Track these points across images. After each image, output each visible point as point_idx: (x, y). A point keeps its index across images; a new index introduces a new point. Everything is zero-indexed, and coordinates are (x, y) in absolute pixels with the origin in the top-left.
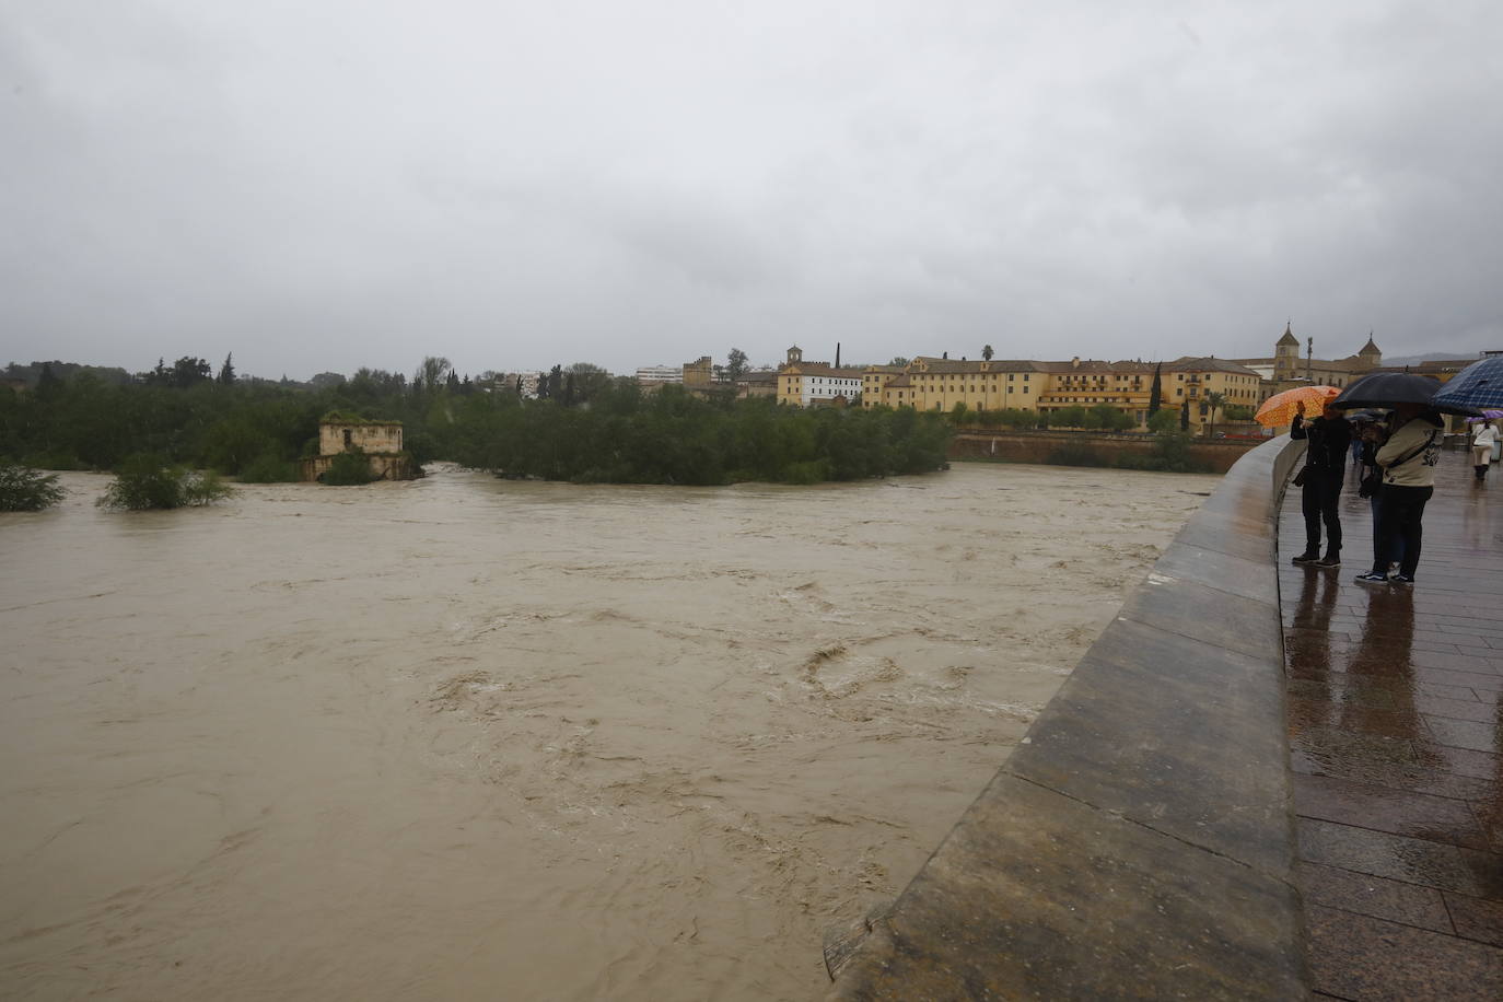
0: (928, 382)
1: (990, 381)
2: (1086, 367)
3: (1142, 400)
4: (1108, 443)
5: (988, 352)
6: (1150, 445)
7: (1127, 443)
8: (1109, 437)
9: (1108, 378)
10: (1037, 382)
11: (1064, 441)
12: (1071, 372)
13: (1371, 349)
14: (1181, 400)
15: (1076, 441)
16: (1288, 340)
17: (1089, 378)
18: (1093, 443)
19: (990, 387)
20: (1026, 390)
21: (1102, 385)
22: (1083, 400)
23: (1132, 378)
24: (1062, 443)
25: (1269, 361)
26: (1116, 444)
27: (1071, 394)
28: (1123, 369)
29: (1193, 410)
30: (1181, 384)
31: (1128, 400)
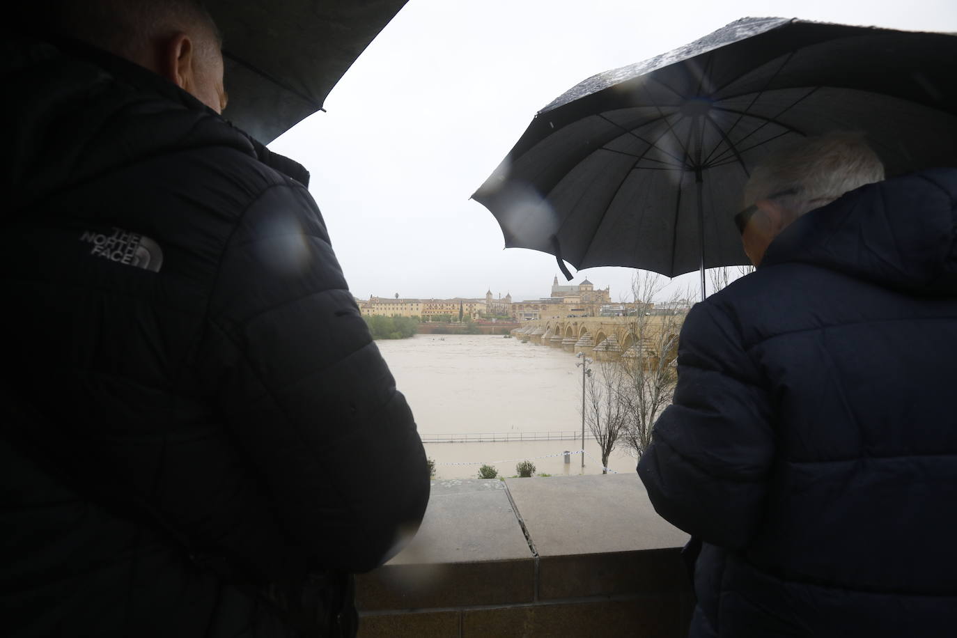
0: (380, 306)
1: (404, 306)
2: (436, 301)
3: (457, 313)
4: (451, 326)
5: (397, 296)
7: (454, 326)
8: (449, 324)
9: (444, 305)
10: (421, 306)
12: (431, 303)
13: (508, 296)
14: (467, 312)
15: (441, 326)
16: (489, 293)
17: (438, 305)
18: (447, 326)
19: (404, 308)
20: (417, 309)
21: (442, 307)
22: (436, 312)
23: (452, 305)
25: (485, 299)
27: (432, 310)
28: (448, 302)
29: (472, 315)
30: (467, 307)
31: (451, 312)
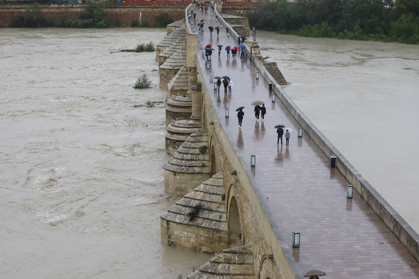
4: (52, 10)
6: (79, 10)
7: (63, 10)
8: (52, 6)
11: (22, 10)
15: (31, 10)
18: (42, 10)
24: (21, 12)
26: (57, 11)
